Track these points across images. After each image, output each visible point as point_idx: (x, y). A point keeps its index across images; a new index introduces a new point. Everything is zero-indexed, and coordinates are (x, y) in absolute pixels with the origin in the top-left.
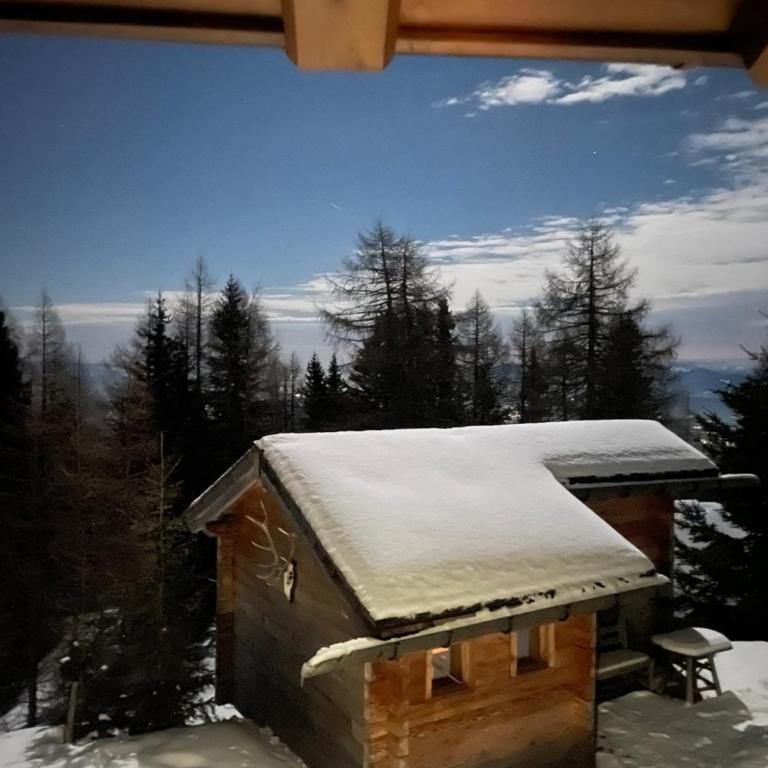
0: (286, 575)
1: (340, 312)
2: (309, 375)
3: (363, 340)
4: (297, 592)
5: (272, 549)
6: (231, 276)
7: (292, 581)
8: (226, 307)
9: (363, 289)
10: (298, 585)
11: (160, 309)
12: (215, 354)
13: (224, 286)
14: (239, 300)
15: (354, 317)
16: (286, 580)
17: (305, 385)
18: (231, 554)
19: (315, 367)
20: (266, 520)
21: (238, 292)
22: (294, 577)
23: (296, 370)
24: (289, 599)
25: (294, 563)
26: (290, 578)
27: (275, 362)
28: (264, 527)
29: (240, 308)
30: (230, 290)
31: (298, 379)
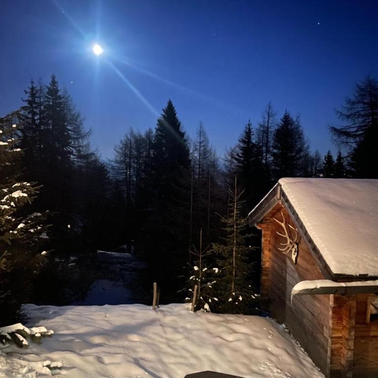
0: (294, 250)
1: (343, 128)
2: (325, 162)
3: (356, 142)
4: (299, 259)
5: (287, 236)
6: (286, 111)
7: (296, 253)
8: (282, 127)
9: (357, 114)
10: (299, 255)
11: (249, 128)
12: (275, 151)
13: (282, 116)
14: (290, 123)
15: (352, 130)
16: (293, 252)
17: (322, 168)
18: (269, 239)
19: (329, 157)
20: (284, 222)
21: (289, 119)
22: (297, 251)
23: (318, 160)
24: (294, 262)
25: (297, 244)
26: (295, 251)
27: (307, 155)
28: (283, 225)
29: (289, 127)
30: (285, 118)
31: (319, 164)
